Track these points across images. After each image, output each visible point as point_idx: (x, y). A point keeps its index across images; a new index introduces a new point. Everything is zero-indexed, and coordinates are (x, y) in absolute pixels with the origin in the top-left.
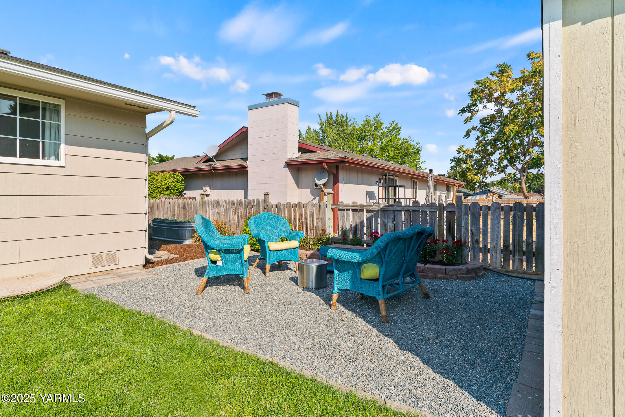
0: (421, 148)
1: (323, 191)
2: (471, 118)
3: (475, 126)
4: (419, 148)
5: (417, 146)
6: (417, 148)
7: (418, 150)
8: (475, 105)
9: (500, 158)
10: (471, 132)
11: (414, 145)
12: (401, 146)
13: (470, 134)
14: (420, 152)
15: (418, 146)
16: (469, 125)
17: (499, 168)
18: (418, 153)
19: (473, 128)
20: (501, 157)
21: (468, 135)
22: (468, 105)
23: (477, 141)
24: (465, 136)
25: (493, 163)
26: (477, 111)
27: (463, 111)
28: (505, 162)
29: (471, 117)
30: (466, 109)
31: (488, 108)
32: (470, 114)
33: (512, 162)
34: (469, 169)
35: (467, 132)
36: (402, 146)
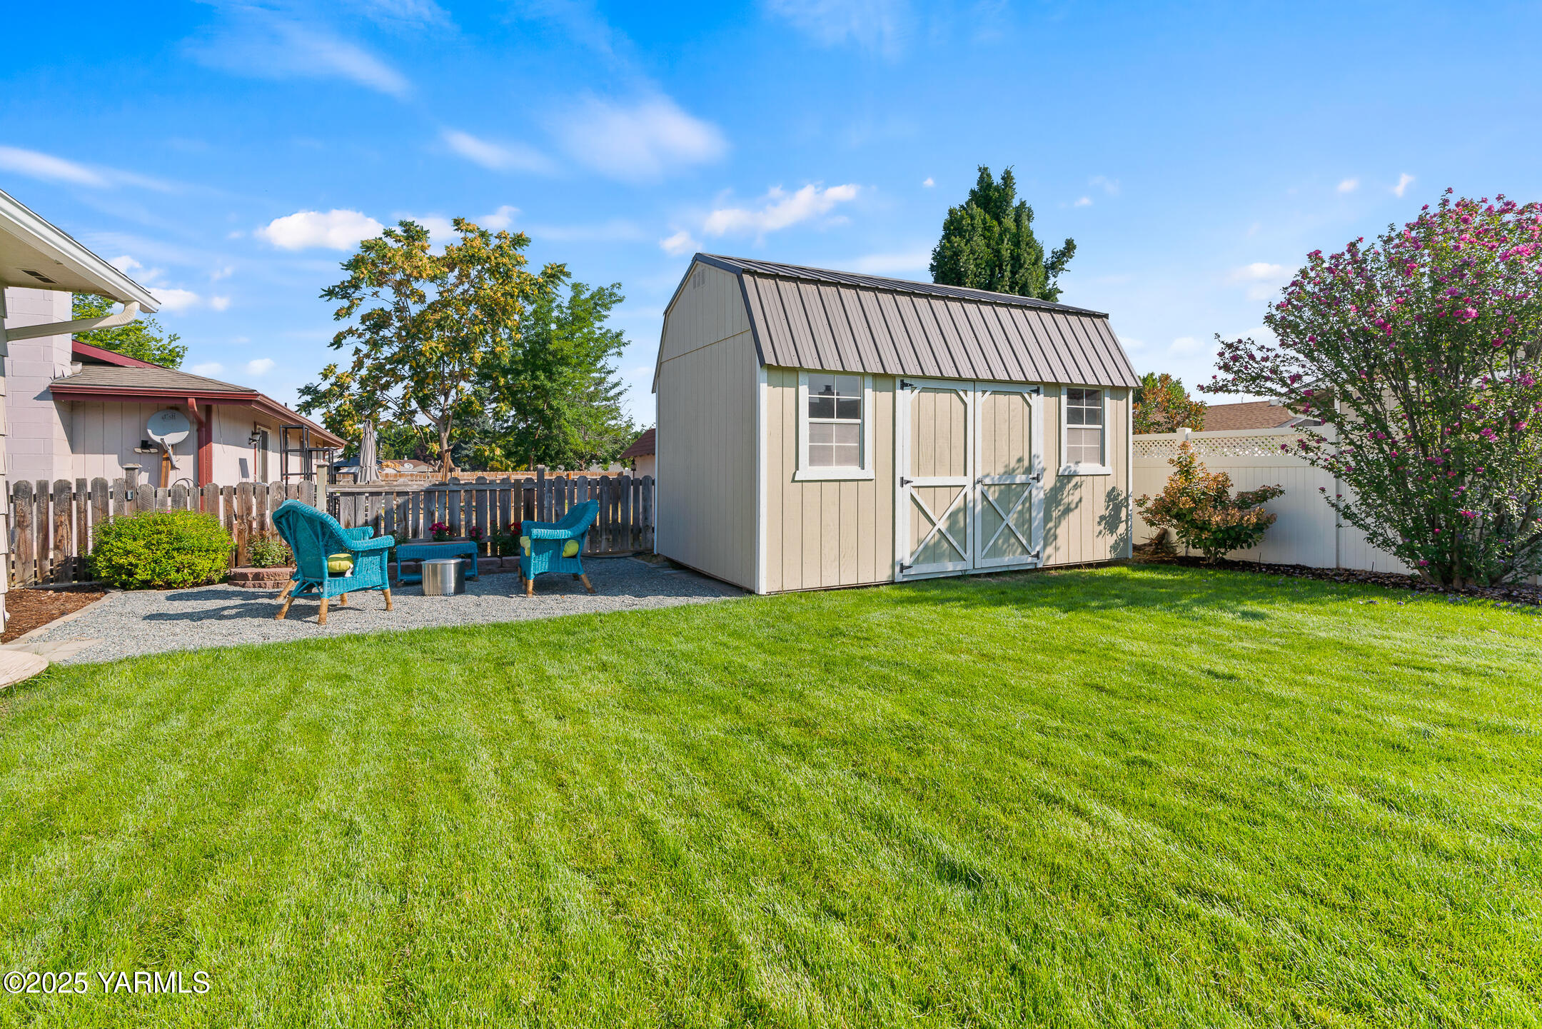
0: (185, 349)
1: (168, 459)
2: (348, 311)
3: (354, 329)
4: (177, 350)
5: (170, 343)
6: (170, 348)
7: (175, 354)
8: (357, 287)
9: (404, 396)
10: (345, 338)
11: (161, 340)
12: (121, 338)
13: (343, 342)
14: (178, 360)
15: (174, 344)
16: (344, 325)
17: (401, 414)
18: (173, 361)
19: (351, 332)
20: (406, 394)
21: (337, 342)
22: (343, 283)
23: (355, 358)
24: (332, 345)
25: (390, 404)
26: (361, 300)
27: (330, 293)
28: (414, 405)
29: (349, 308)
30: (337, 290)
31: (382, 297)
32: (346, 303)
33: (424, 404)
34: (349, 413)
35: (337, 336)
36: (125, 337)
